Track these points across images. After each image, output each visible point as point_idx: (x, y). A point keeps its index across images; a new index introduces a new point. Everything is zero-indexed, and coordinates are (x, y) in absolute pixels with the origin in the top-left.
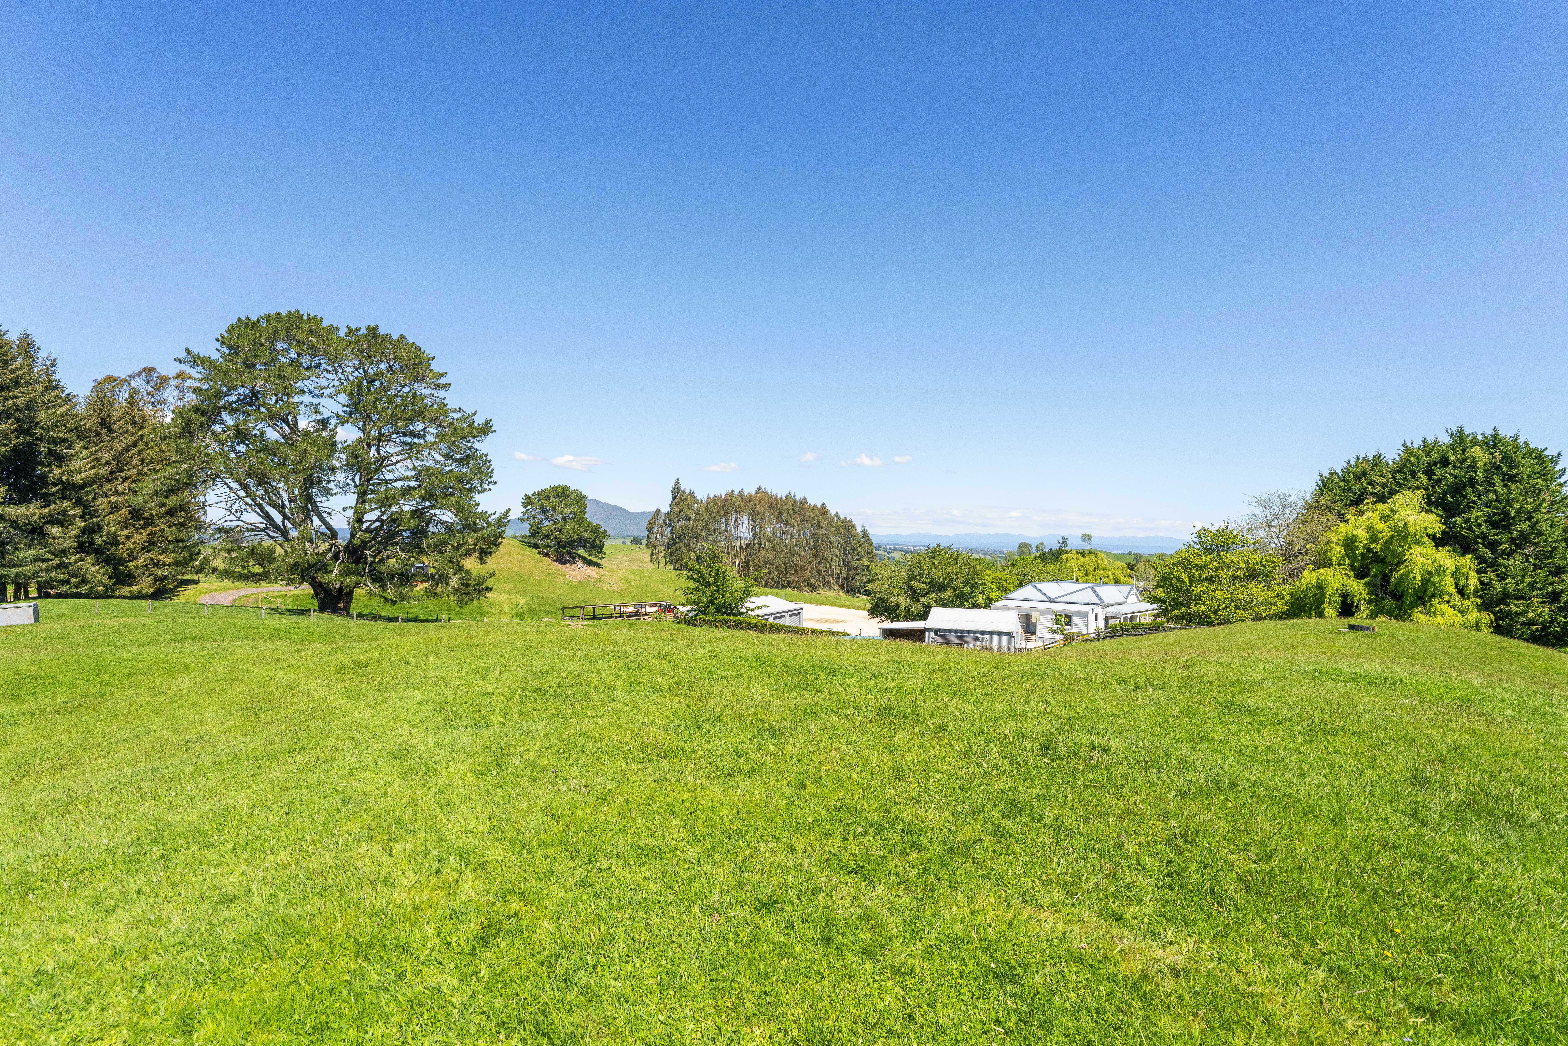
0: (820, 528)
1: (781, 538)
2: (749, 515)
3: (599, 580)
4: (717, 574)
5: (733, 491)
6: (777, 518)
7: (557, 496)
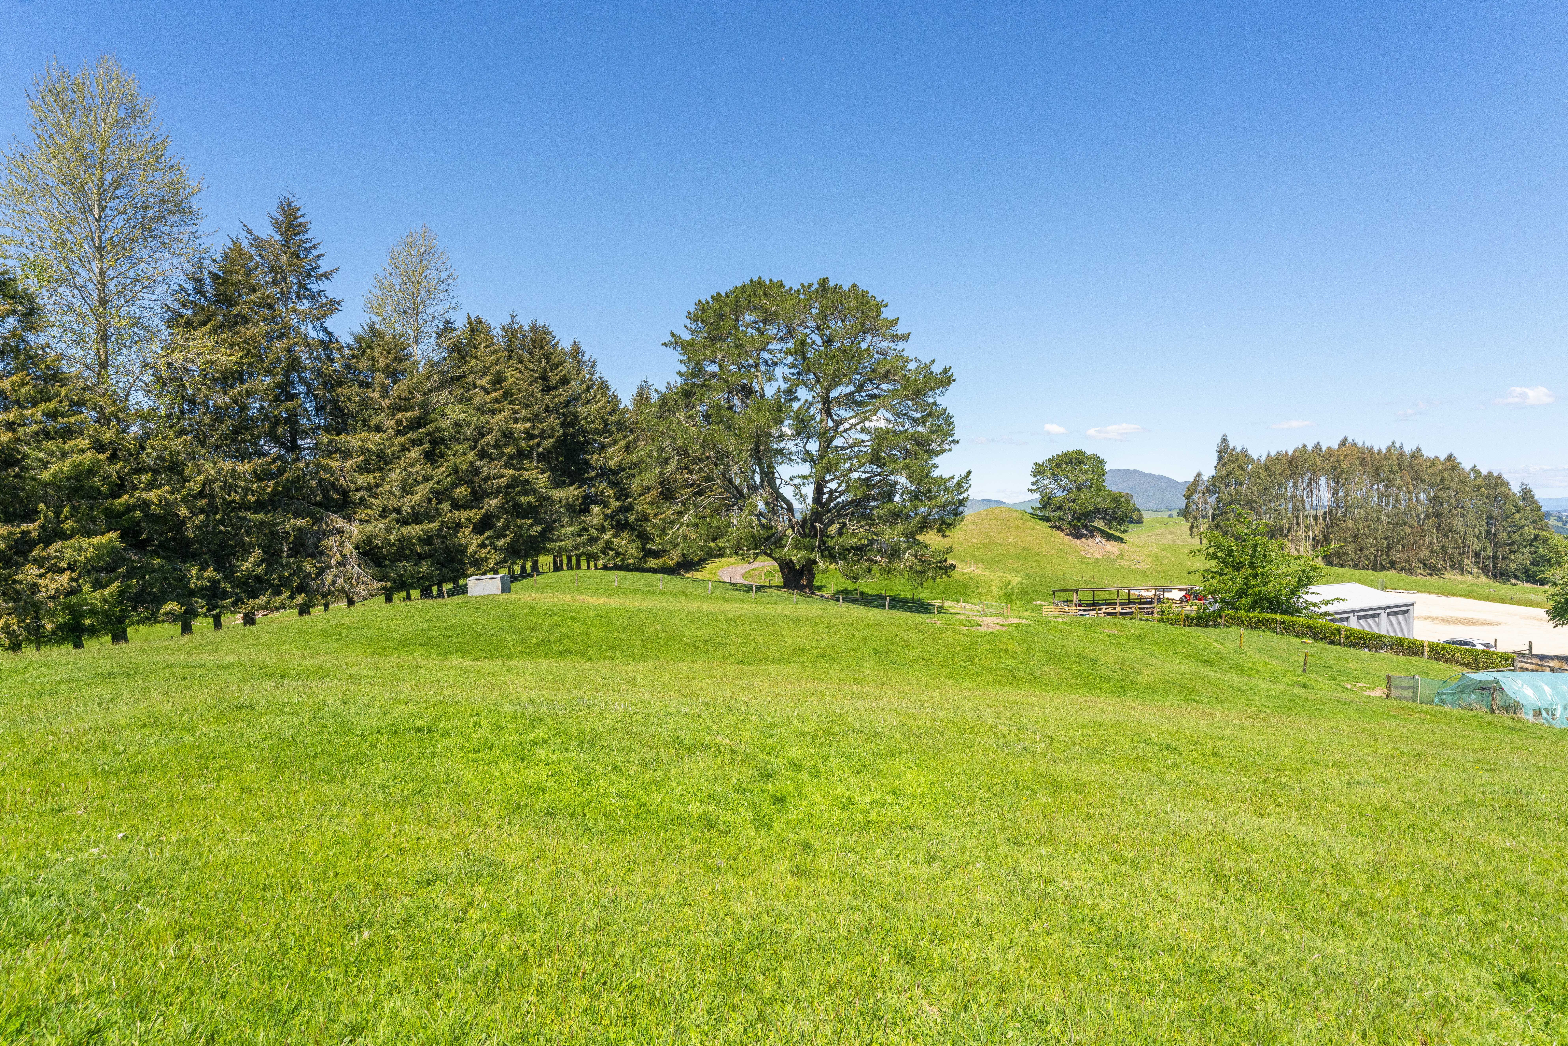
0: (1445, 489)
1: (1379, 503)
2: (1329, 476)
3: (1121, 557)
4: (1255, 551)
5: (1304, 446)
6: (1373, 477)
7: (1070, 463)
